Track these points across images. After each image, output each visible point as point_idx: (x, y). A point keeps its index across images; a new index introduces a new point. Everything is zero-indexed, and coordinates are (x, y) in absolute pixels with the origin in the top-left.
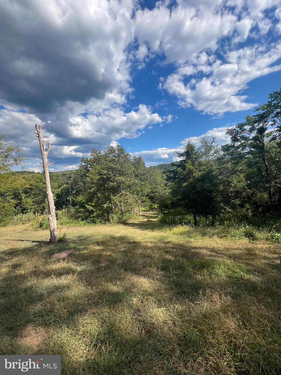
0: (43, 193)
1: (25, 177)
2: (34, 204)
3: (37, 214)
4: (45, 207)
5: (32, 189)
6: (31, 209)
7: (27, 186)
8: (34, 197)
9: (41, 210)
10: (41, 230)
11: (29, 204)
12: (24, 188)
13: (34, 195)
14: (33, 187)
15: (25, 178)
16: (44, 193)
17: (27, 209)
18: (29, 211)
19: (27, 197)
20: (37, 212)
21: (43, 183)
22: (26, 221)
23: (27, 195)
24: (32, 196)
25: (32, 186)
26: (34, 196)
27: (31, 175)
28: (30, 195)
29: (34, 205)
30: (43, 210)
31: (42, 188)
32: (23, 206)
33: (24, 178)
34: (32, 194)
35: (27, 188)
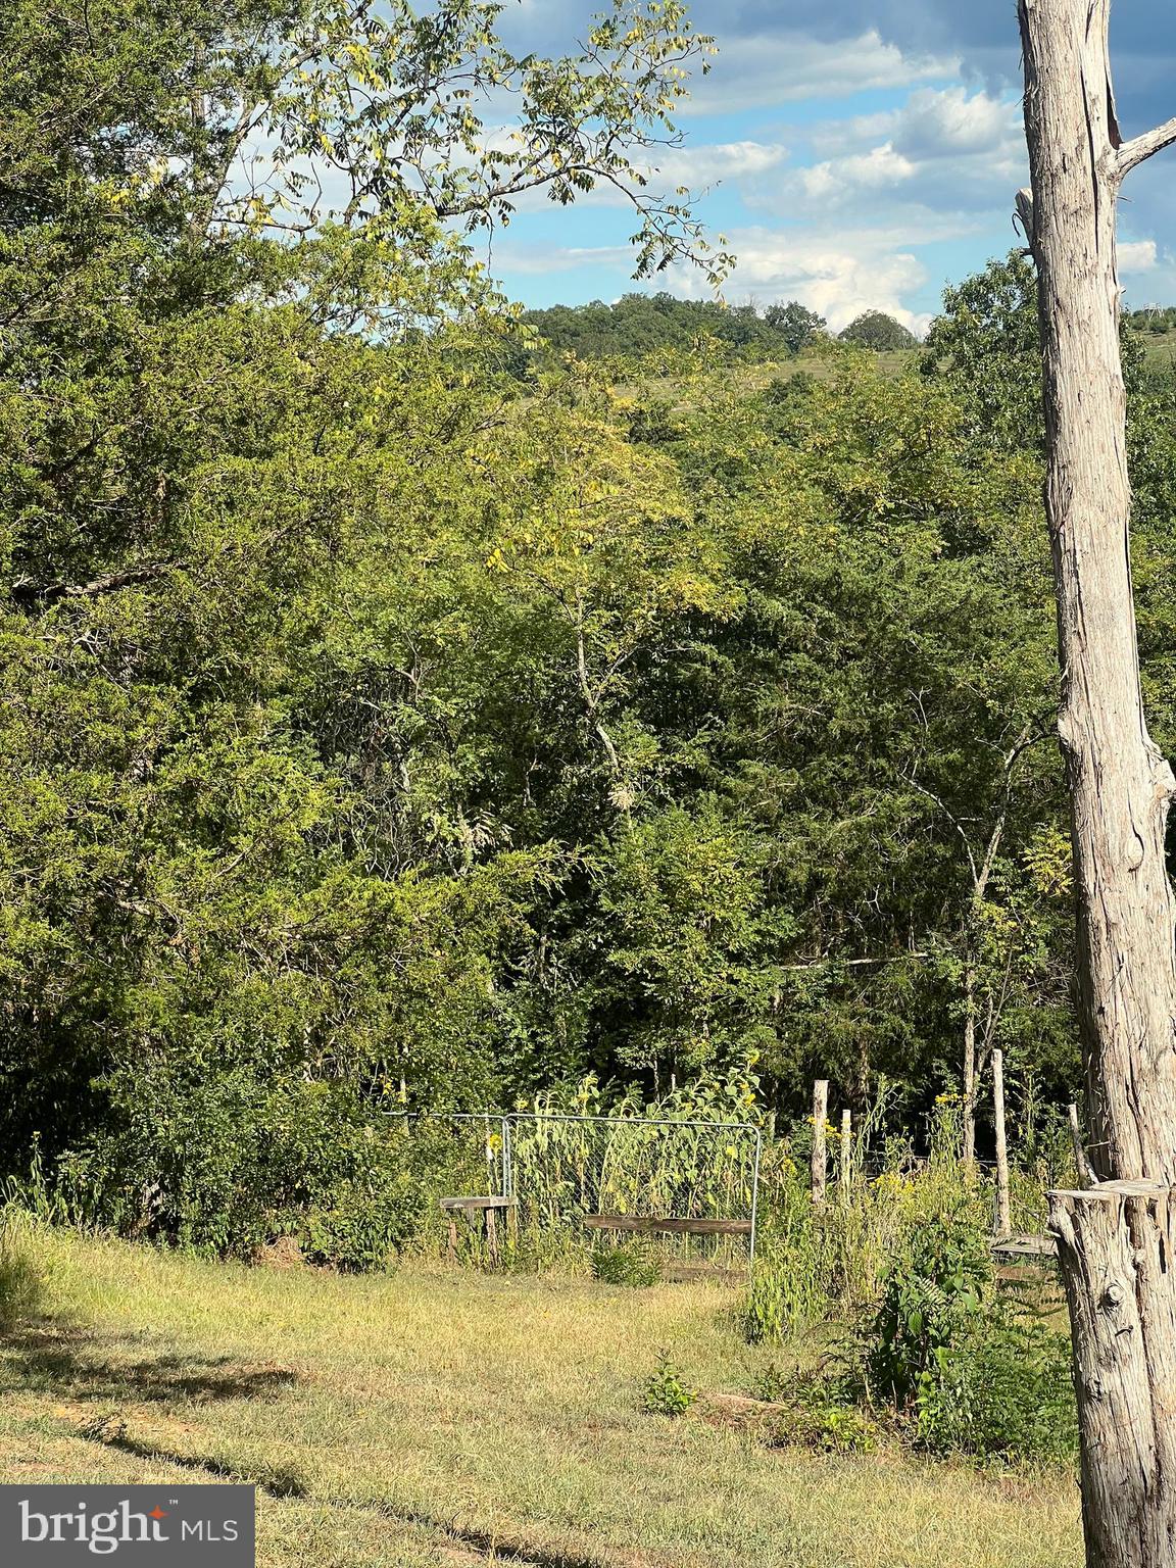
0: (943, 741)
1: (661, 412)
2: (786, 925)
3: (820, 1120)
4: (955, 1009)
5: (770, 641)
6: (733, 1014)
7: (698, 590)
8: (795, 803)
9: (888, 1058)
10: (887, 1454)
11: (715, 930)
12: (644, 614)
13: (794, 750)
14: (776, 607)
15: (662, 436)
16: (960, 737)
17: (678, 1018)
18: (700, 1049)
19: (688, 782)
20: (821, 1089)
21: (947, 531)
22: (656, 1228)
23: (692, 754)
24: (755, 767)
25: (770, 589)
26: (789, 781)
27: (755, 378)
28: (728, 757)
29: (785, 952)
30: (924, 1068)
31: (920, 625)
32: (625, 942)
33: (648, 430)
34: (760, 735)
35: (696, 617)
